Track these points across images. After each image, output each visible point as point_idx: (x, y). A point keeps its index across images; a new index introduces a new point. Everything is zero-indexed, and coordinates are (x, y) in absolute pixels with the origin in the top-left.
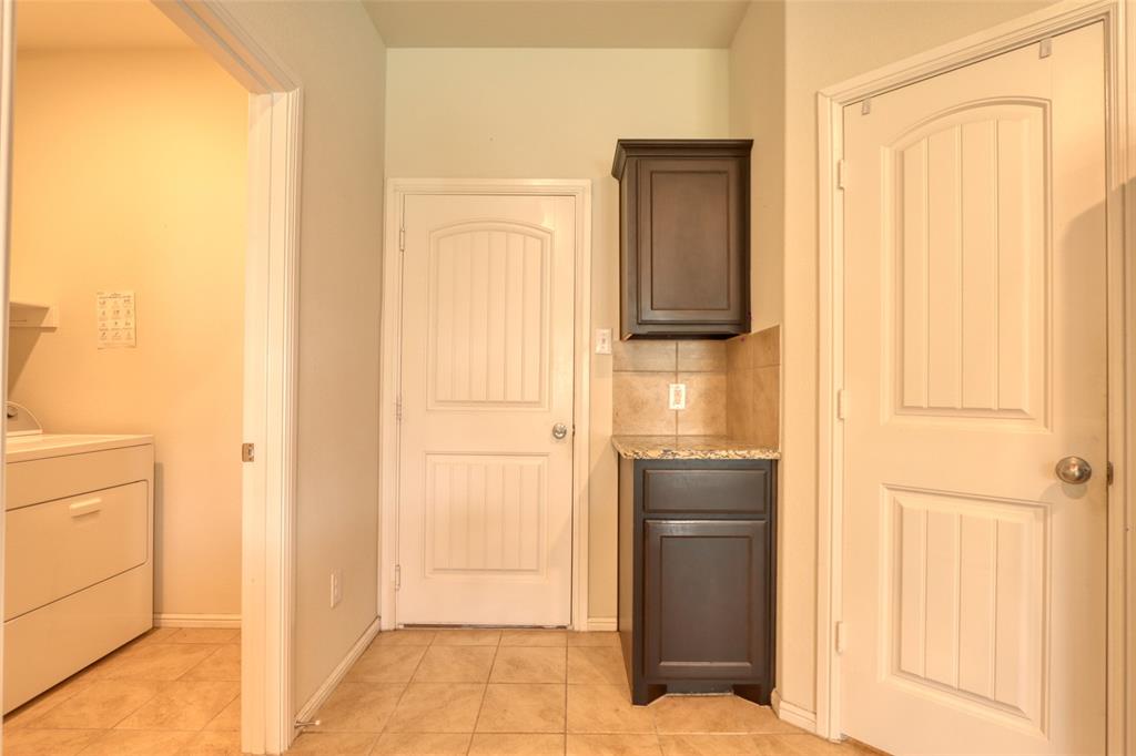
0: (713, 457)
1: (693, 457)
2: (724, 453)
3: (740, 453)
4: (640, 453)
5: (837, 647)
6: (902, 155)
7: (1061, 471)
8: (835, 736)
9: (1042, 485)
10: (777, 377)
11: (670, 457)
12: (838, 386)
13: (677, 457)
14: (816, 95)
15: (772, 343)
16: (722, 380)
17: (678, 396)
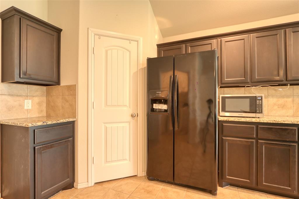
0: (59, 122)
1: (53, 123)
2: (62, 121)
3: (66, 120)
4: (34, 124)
5: (93, 163)
6: (107, 51)
7: (132, 116)
8: (93, 184)
9: (129, 118)
10: (75, 98)
11: (45, 124)
12: (93, 101)
13: (48, 124)
14: (88, 28)
15: (72, 89)
16: (44, 99)
17: (28, 104)
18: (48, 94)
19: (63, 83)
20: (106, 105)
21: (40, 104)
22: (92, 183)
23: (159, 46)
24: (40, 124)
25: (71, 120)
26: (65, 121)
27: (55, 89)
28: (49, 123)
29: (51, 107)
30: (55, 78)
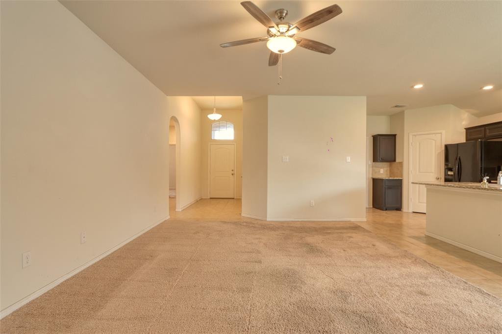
7: (436, 178)
9: (434, 180)
10: (402, 168)
14: (409, 133)
15: (401, 164)
16: (389, 168)
17: (382, 171)
18: (390, 166)
19: (397, 160)
20: (420, 172)
21: (387, 171)
22: (411, 210)
23: (468, 130)
24: (387, 178)
25: (400, 178)
26: (398, 178)
27: (394, 164)
28: (391, 178)
29: (391, 173)
30: (393, 159)
